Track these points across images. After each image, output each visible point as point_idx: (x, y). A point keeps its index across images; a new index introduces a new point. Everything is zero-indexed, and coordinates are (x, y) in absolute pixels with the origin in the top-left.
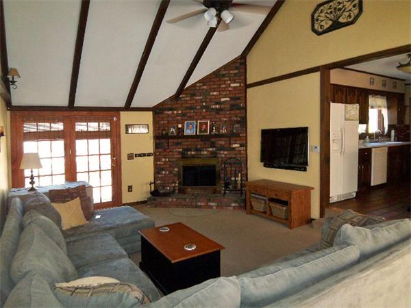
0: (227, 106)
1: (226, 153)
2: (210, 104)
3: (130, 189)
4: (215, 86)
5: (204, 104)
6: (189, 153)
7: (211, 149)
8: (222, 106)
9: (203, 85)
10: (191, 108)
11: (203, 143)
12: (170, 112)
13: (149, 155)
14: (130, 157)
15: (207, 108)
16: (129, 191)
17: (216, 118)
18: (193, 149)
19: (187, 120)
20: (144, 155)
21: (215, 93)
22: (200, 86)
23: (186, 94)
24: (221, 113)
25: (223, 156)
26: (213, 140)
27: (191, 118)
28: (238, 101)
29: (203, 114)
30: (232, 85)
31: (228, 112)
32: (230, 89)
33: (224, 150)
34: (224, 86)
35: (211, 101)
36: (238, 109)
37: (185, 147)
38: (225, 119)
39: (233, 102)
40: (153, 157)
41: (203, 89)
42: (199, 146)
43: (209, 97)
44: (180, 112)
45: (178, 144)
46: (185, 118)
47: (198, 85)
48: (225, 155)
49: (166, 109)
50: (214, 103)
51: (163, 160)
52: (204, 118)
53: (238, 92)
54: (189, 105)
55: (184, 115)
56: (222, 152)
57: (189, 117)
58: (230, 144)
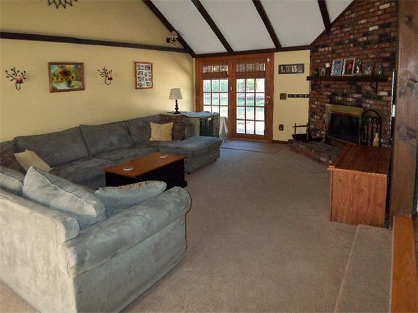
0: (376, 37)
1: (371, 102)
2: (357, 36)
3: (281, 127)
4: (363, 12)
5: (352, 37)
6: (336, 98)
7: (356, 96)
8: (370, 38)
9: (352, 13)
10: (340, 43)
11: (349, 86)
12: (323, 50)
13: (303, 96)
14: (283, 96)
15: (354, 41)
16: (280, 129)
17: (362, 54)
18: (340, 94)
19: (336, 58)
20: (298, 96)
21: (363, 21)
22: (349, 15)
23: (336, 27)
24: (368, 46)
25: (368, 106)
26: (359, 84)
27: (339, 56)
28: (388, 30)
29: (351, 50)
30: (381, 7)
31: (377, 46)
32: (379, 13)
33: (370, 98)
34: (372, 10)
35: (359, 33)
36: (388, 41)
37: (333, 90)
38: (372, 56)
39: (382, 31)
40: (308, 99)
41: (351, 18)
42: (345, 91)
43: (356, 27)
44: (330, 48)
45: (328, 86)
46: (335, 55)
47: (347, 13)
48: (371, 105)
49: (319, 46)
50: (361, 35)
51: (316, 103)
52: (351, 55)
53: (388, 15)
54: (338, 40)
55: (333, 52)
56: (367, 101)
57: (338, 54)
58: (376, 91)
